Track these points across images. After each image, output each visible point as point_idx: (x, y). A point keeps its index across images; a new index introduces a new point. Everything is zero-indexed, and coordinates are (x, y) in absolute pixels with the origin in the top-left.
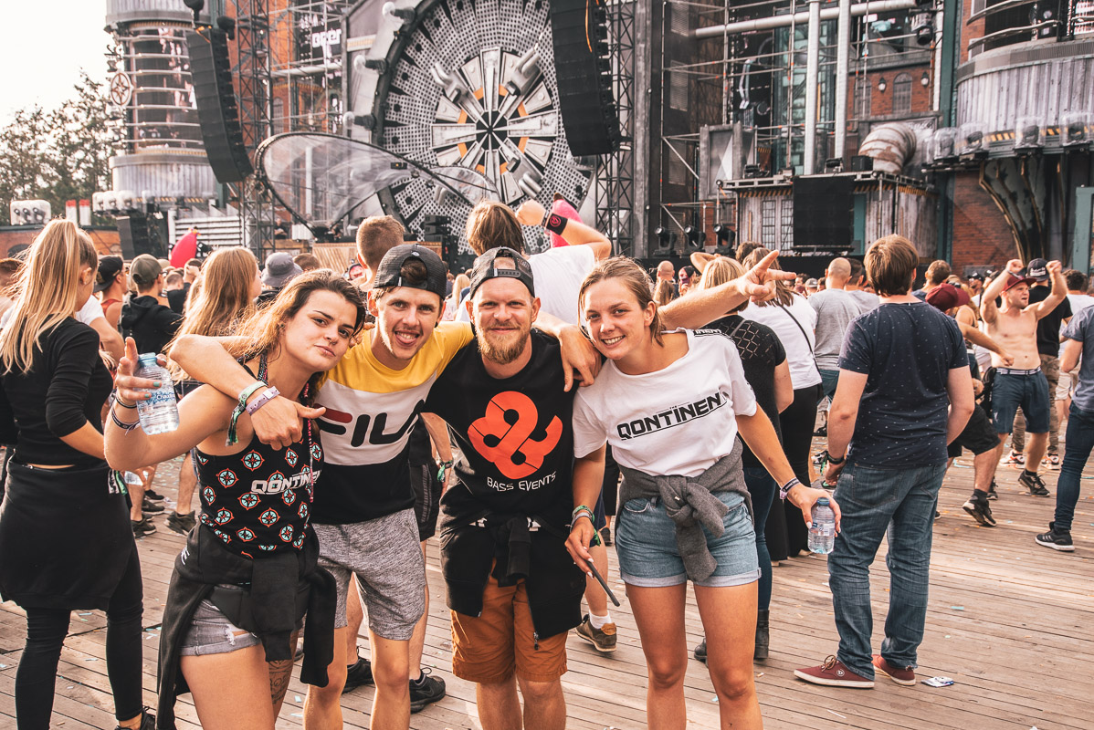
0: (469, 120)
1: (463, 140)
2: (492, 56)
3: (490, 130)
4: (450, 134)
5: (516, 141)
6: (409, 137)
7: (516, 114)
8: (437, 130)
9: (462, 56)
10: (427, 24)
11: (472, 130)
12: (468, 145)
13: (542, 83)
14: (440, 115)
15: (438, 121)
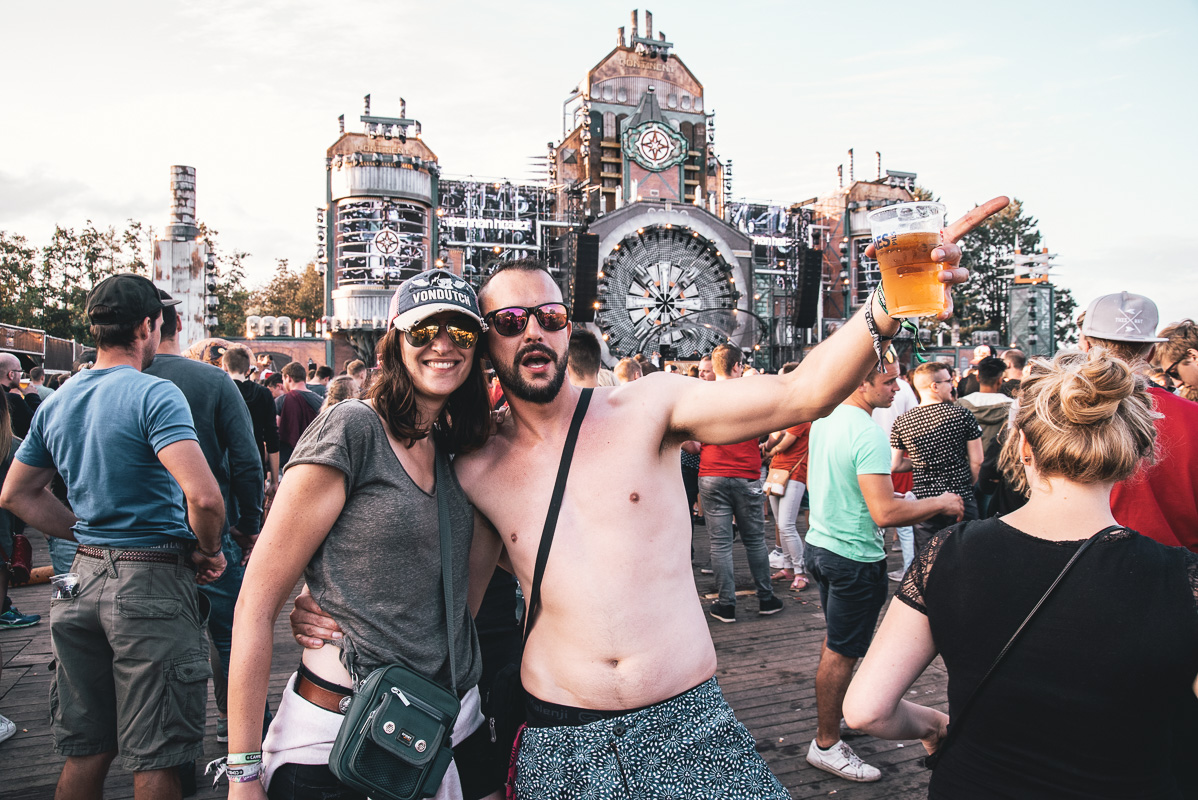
0: (650, 296)
1: (647, 306)
2: (665, 265)
3: (665, 303)
4: (639, 302)
5: (679, 310)
6: (613, 301)
7: (679, 297)
8: (629, 299)
9: (647, 263)
10: (631, 246)
11: (652, 302)
12: (650, 309)
13: (694, 284)
14: (632, 291)
15: (631, 294)
